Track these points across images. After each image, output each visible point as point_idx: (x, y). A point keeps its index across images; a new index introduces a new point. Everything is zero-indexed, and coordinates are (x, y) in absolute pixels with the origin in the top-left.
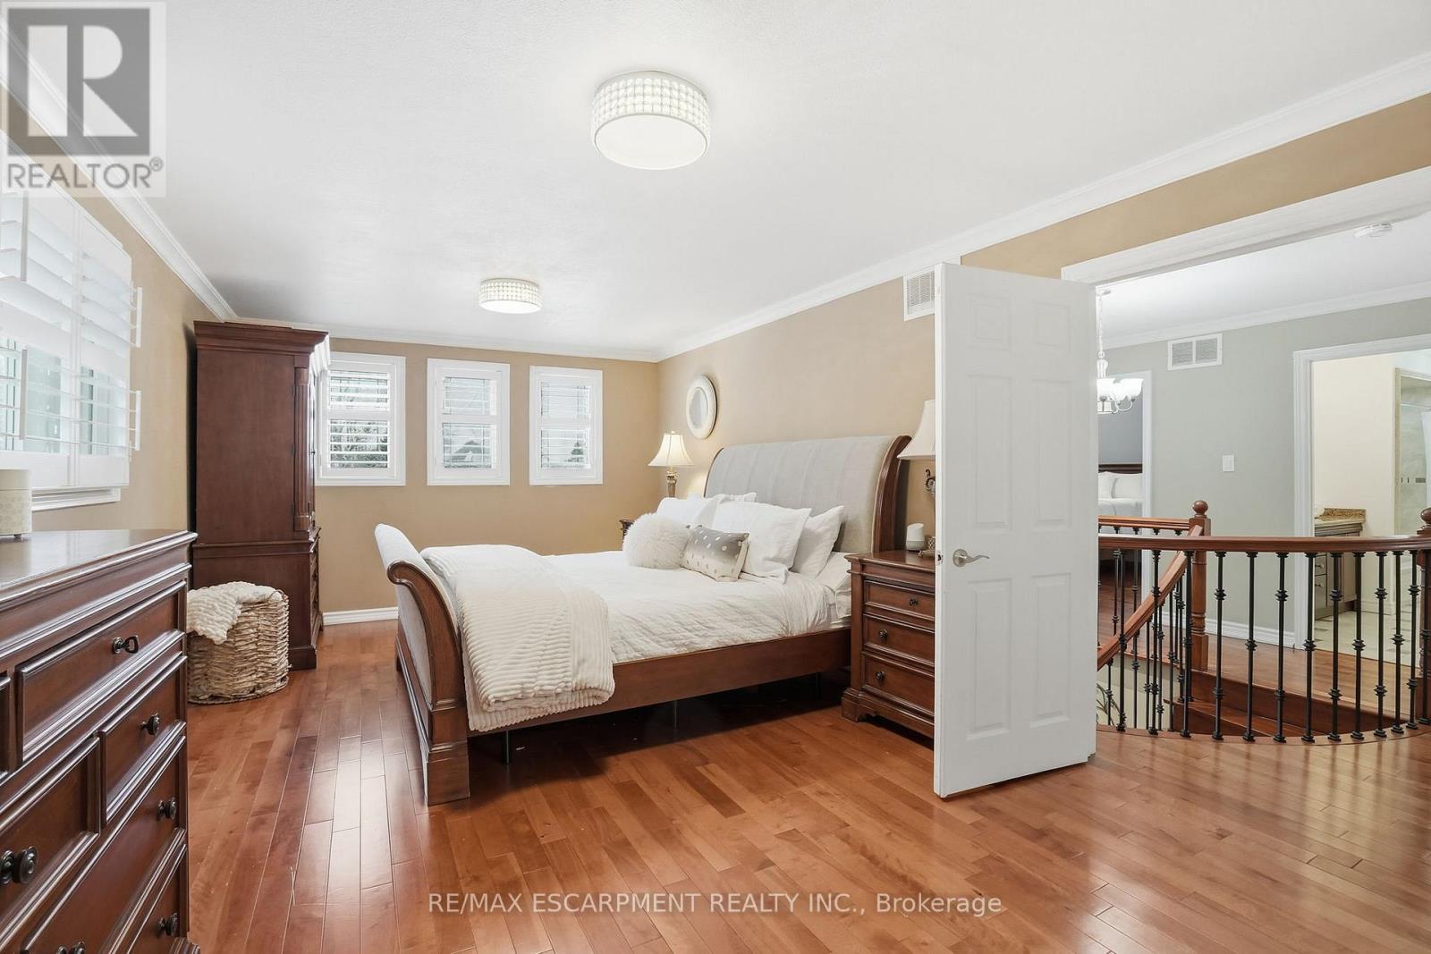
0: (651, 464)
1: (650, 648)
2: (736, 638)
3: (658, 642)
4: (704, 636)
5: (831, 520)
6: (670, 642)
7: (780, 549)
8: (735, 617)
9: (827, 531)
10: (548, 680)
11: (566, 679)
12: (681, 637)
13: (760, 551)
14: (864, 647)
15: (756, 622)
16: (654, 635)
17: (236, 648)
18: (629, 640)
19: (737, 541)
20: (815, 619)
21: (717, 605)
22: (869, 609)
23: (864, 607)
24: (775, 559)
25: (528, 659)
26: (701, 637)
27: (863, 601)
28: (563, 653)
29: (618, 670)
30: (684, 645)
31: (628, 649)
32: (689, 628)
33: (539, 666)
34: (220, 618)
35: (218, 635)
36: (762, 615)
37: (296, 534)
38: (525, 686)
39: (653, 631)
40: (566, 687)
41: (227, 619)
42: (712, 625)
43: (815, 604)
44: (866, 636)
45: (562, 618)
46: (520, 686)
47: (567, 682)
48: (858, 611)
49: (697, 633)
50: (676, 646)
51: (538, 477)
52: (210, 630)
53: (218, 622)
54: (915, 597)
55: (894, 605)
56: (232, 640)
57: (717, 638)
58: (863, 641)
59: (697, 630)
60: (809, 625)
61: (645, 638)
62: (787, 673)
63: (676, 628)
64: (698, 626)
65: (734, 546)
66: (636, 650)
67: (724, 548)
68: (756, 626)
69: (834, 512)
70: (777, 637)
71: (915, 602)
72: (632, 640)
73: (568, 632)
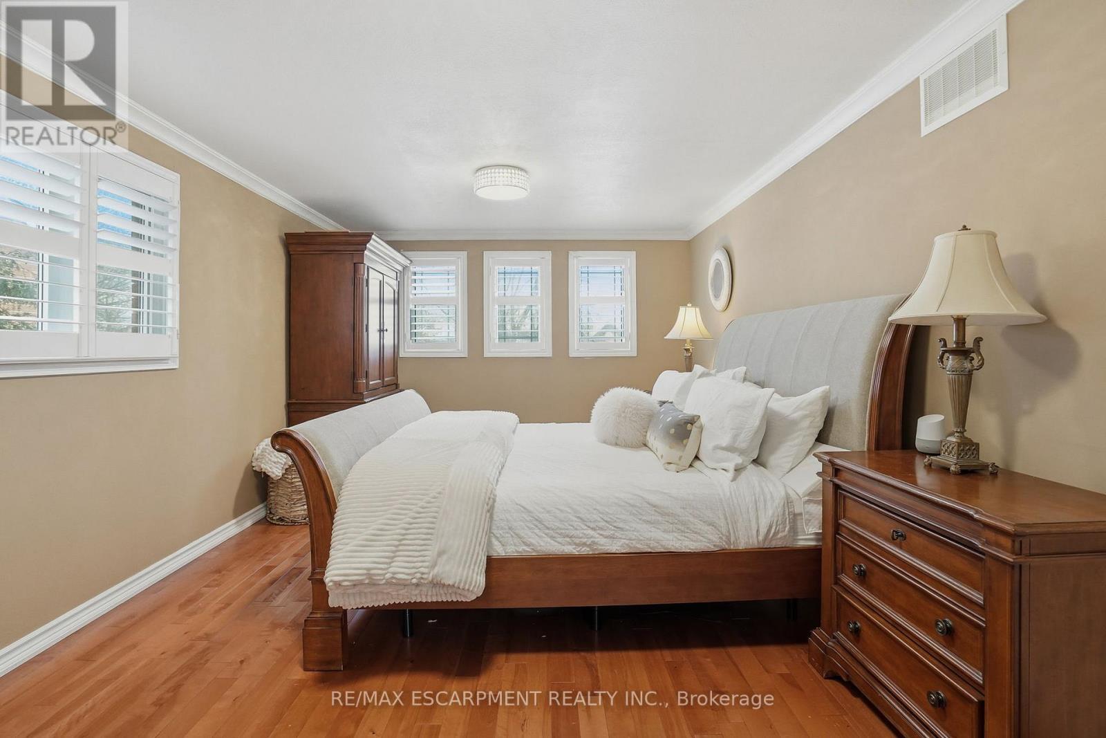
0: (668, 337)
1: (542, 544)
2: (653, 544)
3: (552, 537)
4: (612, 537)
5: (810, 403)
6: (568, 539)
7: (735, 437)
8: (653, 518)
9: (805, 416)
10: (401, 569)
11: (422, 570)
12: (581, 535)
13: (714, 436)
14: (837, 581)
15: (682, 528)
16: (548, 528)
17: (292, 483)
18: (517, 532)
19: (686, 423)
20: (769, 531)
21: (631, 502)
22: (844, 529)
23: (837, 528)
24: (730, 449)
25: (385, 543)
26: (606, 537)
27: (836, 518)
28: (423, 540)
29: (493, 565)
30: (584, 544)
31: (515, 541)
32: (592, 525)
33: (393, 552)
34: (276, 460)
35: (273, 473)
36: (692, 519)
37: (354, 396)
38: (373, 572)
39: (546, 524)
40: (422, 578)
41: (281, 461)
42: (621, 525)
43: (770, 513)
44: (839, 566)
45: (433, 500)
46: (365, 572)
47: (423, 574)
48: (830, 530)
49: (601, 532)
50: (575, 544)
51: (577, 348)
52: (268, 468)
53: (275, 463)
54: (901, 529)
55: (874, 532)
56: (290, 477)
57: (627, 542)
58: (836, 574)
59: (601, 529)
60: (761, 538)
61: (537, 531)
62: (728, 594)
63: (575, 524)
64: (602, 524)
65: (683, 430)
66: (528, 545)
67: (672, 431)
68: (682, 532)
69: (817, 392)
70: (713, 548)
71: (903, 537)
72: (522, 533)
73: (435, 518)
